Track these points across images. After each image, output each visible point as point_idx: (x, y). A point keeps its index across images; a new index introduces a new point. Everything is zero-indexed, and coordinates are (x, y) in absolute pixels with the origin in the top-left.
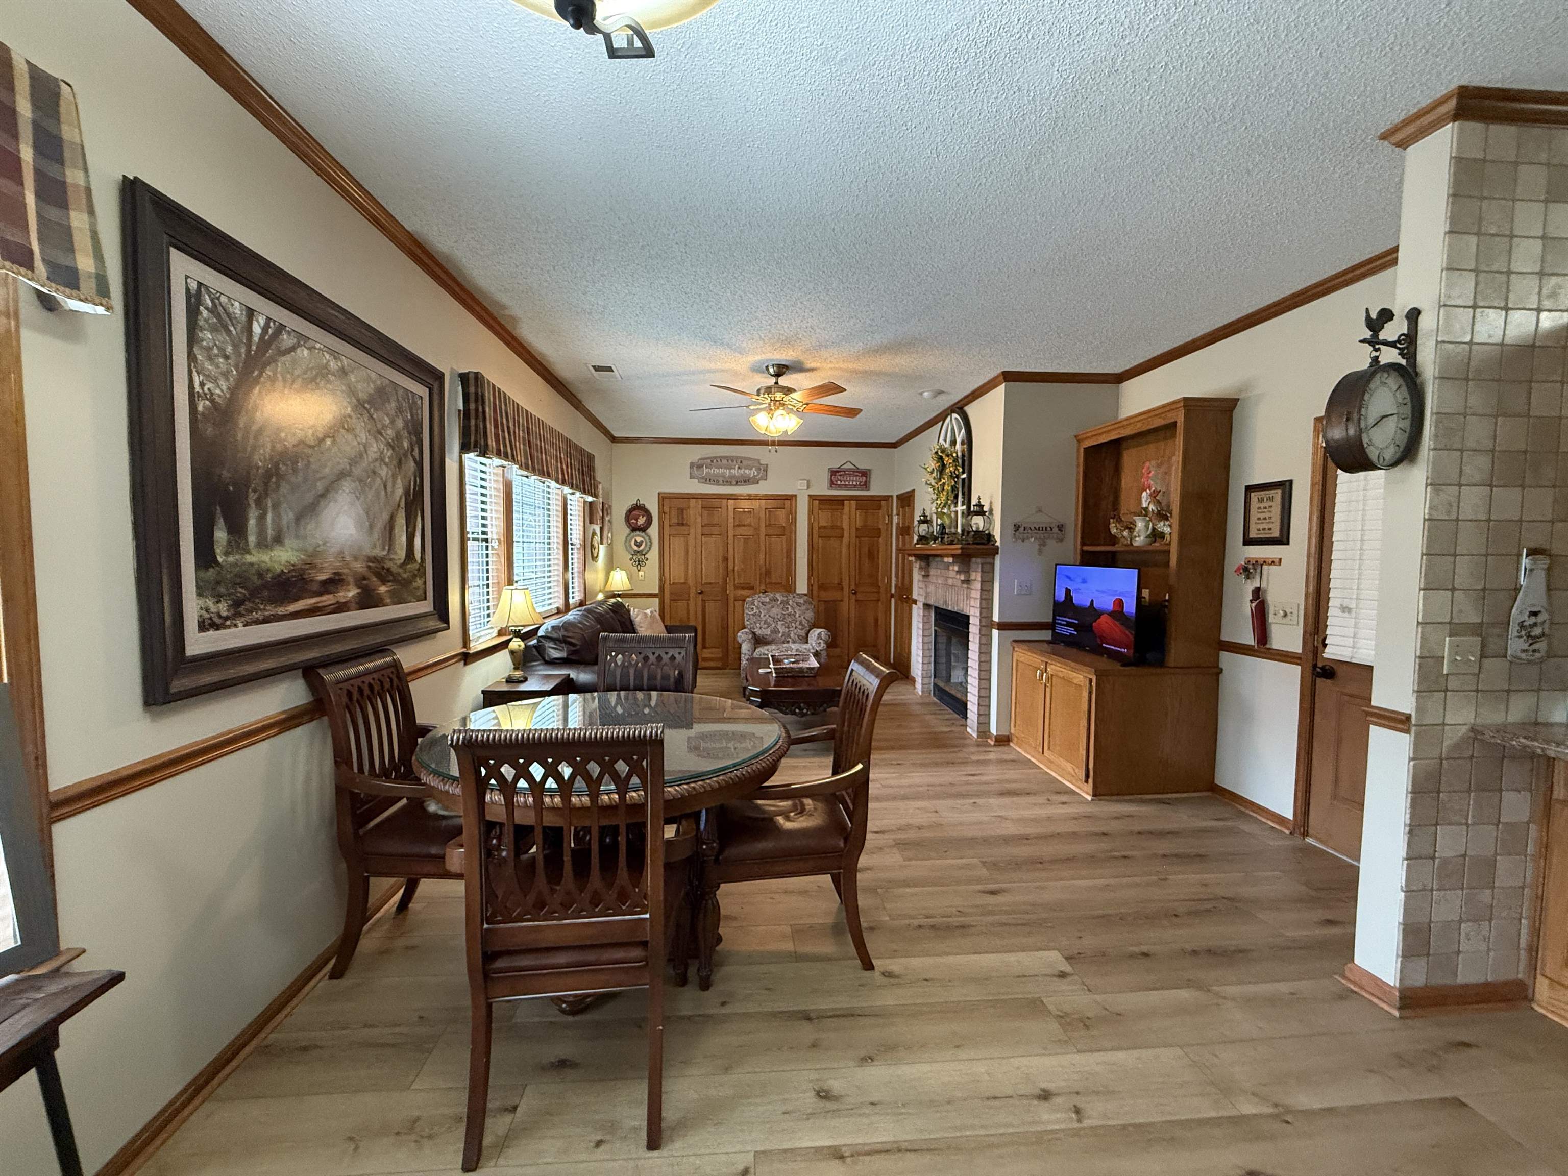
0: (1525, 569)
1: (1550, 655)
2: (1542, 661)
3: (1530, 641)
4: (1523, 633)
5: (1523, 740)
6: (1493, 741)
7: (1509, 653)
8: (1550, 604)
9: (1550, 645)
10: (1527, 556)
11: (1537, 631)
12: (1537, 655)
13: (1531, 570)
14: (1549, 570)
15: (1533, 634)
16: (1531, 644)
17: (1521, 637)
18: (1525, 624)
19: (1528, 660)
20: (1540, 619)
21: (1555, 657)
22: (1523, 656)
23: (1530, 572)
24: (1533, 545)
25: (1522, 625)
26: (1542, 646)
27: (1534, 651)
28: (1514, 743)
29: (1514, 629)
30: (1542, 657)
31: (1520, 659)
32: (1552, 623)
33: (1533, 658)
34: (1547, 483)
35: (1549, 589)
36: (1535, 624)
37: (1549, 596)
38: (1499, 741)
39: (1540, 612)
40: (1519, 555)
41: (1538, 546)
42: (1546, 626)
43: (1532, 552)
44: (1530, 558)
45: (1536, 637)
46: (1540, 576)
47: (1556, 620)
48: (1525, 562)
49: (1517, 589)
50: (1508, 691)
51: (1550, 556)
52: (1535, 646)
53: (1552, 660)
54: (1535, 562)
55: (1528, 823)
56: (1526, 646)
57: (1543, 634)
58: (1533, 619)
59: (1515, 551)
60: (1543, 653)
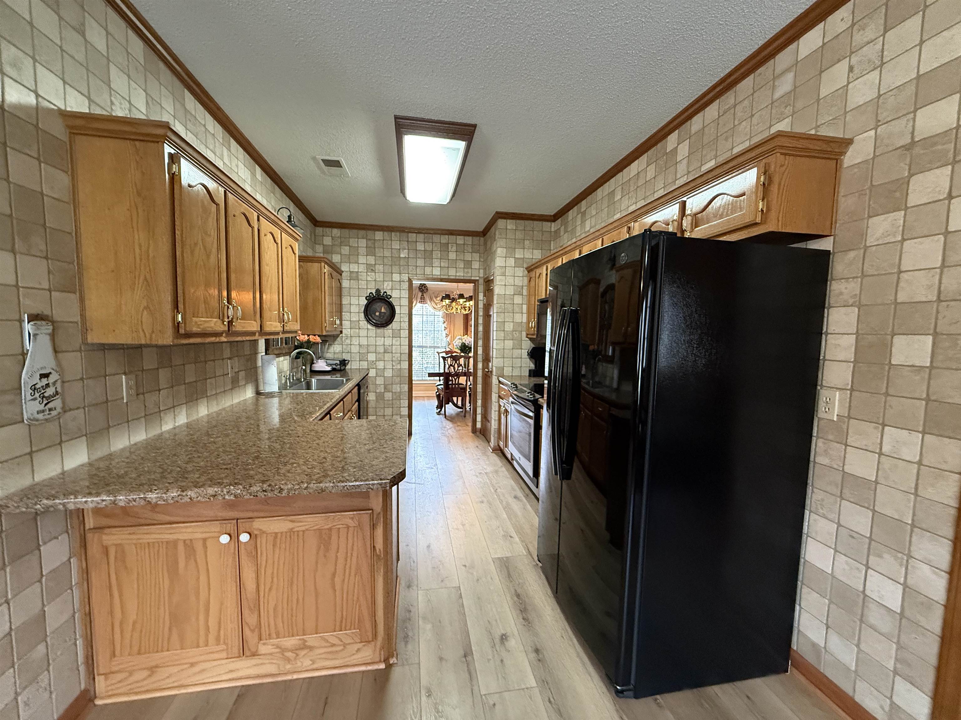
0: (29, 334)
1: (65, 410)
2: (59, 416)
3: (45, 402)
4: (37, 395)
5: (45, 501)
6: (18, 511)
7: (25, 417)
8: (59, 363)
9: (64, 403)
10: (28, 323)
11: (50, 391)
12: (54, 413)
13: (35, 335)
14: (53, 336)
15: (46, 395)
16: (46, 405)
17: (35, 399)
18: (37, 386)
19: (46, 420)
20: (52, 379)
21: (71, 410)
22: (40, 416)
23: (34, 337)
24: (34, 312)
25: (34, 388)
26: (57, 403)
27: (50, 410)
28: (39, 506)
29: (26, 392)
30: (59, 413)
31: (37, 420)
32: (63, 382)
33: (49, 416)
34: (39, 254)
35: (56, 351)
36: (48, 385)
37: (56, 357)
38: (24, 510)
39: (50, 373)
40: (21, 321)
41: (40, 312)
42: (59, 385)
43: (33, 318)
44: (32, 323)
45: (48, 398)
46: (45, 340)
47: (66, 379)
48: (28, 327)
49: (24, 354)
50: (31, 454)
51: (53, 322)
52: (50, 405)
53: (68, 414)
54: (38, 328)
55: (69, 560)
56: (42, 407)
57: (57, 393)
58: (45, 381)
59: (17, 317)
60: (59, 410)
